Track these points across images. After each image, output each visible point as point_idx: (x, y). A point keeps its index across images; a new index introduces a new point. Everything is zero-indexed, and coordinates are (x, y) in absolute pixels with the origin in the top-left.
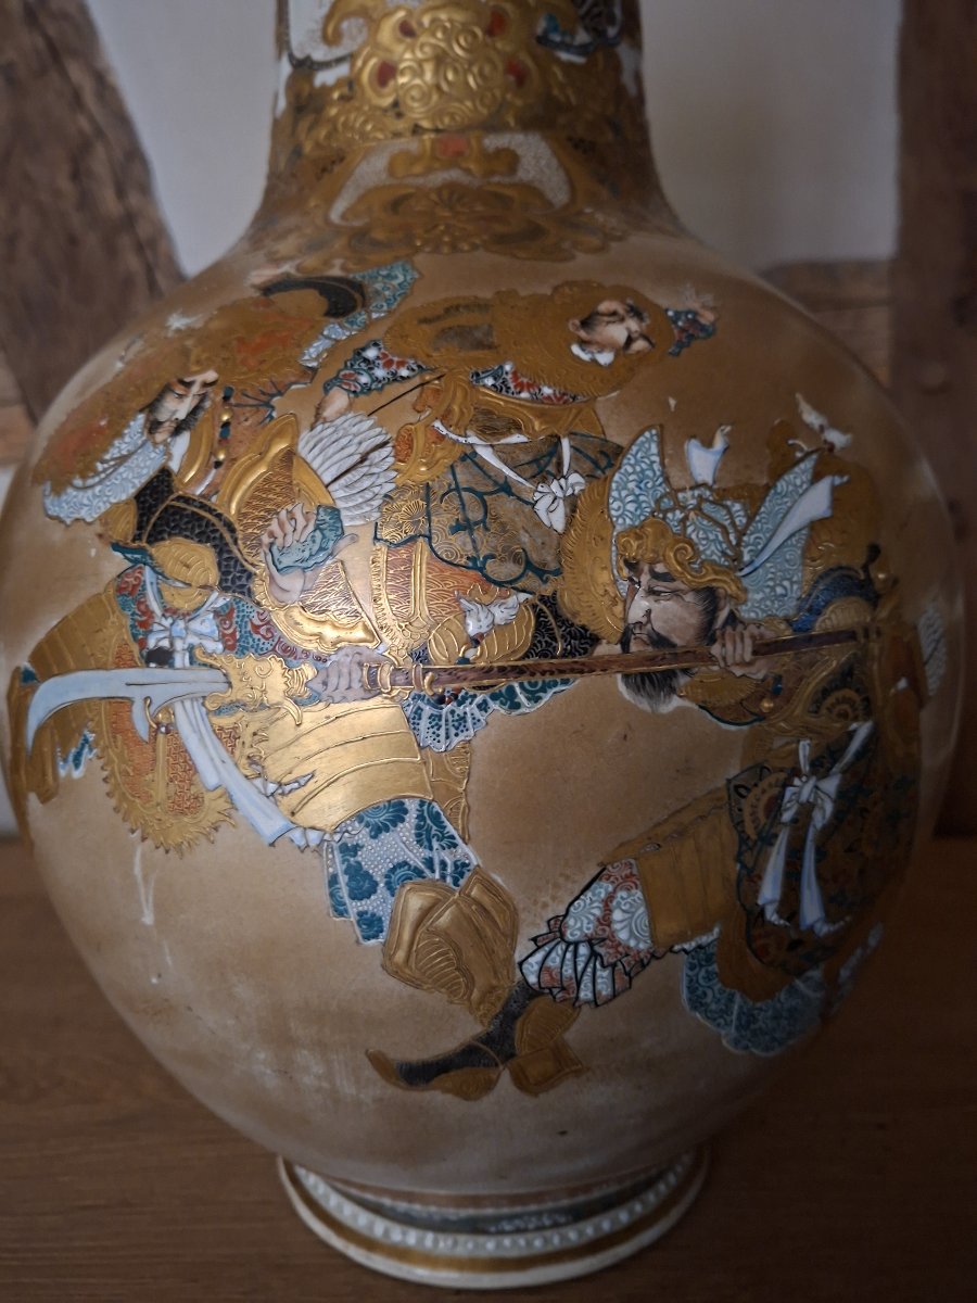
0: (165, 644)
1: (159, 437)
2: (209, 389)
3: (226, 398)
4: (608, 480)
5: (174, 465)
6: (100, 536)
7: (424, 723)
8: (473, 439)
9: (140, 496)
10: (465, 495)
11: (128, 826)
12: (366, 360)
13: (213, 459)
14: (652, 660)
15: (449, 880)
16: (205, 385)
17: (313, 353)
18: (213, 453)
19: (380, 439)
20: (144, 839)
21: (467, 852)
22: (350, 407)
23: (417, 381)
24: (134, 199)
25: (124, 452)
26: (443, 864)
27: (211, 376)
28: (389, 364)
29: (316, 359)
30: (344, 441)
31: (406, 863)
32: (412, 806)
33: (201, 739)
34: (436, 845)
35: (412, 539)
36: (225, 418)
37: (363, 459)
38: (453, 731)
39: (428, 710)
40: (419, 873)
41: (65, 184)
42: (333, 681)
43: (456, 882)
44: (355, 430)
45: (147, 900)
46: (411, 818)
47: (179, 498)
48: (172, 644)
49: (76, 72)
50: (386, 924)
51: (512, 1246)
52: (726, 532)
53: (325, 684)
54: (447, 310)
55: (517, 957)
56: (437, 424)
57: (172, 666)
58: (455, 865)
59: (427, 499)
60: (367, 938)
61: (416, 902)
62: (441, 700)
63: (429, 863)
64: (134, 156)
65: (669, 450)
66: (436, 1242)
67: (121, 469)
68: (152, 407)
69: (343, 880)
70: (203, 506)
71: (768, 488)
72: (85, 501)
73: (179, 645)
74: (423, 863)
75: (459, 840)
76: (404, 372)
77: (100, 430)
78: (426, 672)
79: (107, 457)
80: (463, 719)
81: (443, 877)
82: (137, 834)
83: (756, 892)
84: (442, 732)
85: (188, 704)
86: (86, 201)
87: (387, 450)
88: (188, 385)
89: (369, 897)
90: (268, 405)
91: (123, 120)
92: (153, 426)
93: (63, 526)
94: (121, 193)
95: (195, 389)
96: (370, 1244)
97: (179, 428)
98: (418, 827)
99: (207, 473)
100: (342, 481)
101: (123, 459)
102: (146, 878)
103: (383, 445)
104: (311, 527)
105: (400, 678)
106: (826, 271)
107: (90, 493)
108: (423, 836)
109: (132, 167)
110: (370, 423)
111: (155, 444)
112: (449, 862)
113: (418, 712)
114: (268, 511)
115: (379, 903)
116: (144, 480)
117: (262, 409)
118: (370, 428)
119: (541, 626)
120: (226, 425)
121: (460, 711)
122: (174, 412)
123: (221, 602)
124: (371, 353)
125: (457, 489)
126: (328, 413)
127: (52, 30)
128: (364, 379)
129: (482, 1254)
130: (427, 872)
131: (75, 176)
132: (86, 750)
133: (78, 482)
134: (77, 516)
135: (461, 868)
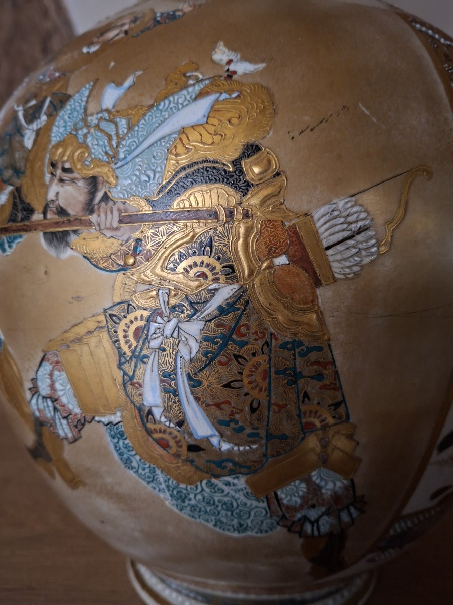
4: (58, 115)
14: (57, 224)
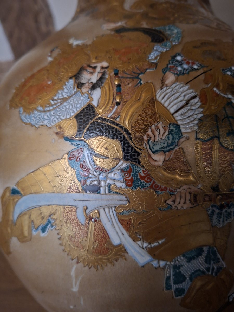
0: (96, 183)
1: (84, 90)
2: (106, 70)
3: (116, 74)
5: (95, 103)
6: (57, 133)
7: (215, 217)
8: (230, 96)
9: (78, 116)
10: (231, 119)
11: (70, 257)
12: (177, 61)
13: (115, 102)
15: (214, 274)
16: (103, 68)
17: (152, 56)
18: (114, 99)
19: (193, 94)
20: (78, 263)
22: (177, 80)
23: (201, 71)
25: (65, 96)
26: (213, 268)
27: (105, 64)
28: (188, 63)
30: (177, 95)
31: (199, 270)
32: (205, 249)
33: (113, 225)
34: (212, 262)
35: (212, 139)
36: (116, 83)
37: (187, 103)
38: (225, 219)
39: (217, 211)
40: (203, 272)
42: (178, 200)
43: (216, 274)
44: (181, 90)
45: (76, 284)
46: (205, 254)
47: (99, 118)
48: (99, 183)
50: (186, 291)
53: (174, 201)
54: (202, 44)
56: (215, 89)
57: (99, 193)
58: (217, 268)
59: (217, 121)
60: (176, 296)
62: (222, 207)
63: (208, 269)
67: (65, 104)
68: (77, 76)
69: (172, 278)
70: (113, 123)
72: (46, 117)
73: (103, 183)
74: (206, 269)
75: (221, 259)
76: (196, 67)
77: (48, 86)
78: (218, 195)
79: (56, 98)
80: (230, 214)
81: (212, 273)
82: (75, 261)
84: (221, 220)
85: (107, 210)
87: (197, 100)
88: (95, 68)
89: (181, 283)
90: (137, 77)
92: (80, 85)
93: (34, 128)
95: (98, 69)
97: (94, 87)
99: (113, 108)
100: (179, 112)
101: (65, 100)
102: (77, 277)
103: (195, 97)
104: (167, 133)
105: (207, 198)
107: (48, 114)
108: (207, 260)
110: (187, 87)
111: (83, 93)
112: (215, 267)
113: (213, 212)
114: (146, 125)
115: (185, 285)
116: (79, 110)
117: (135, 80)
118: (188, 90)
120: (119, 86)
121: (229, 211)
122: (90, 79)
123: (124, 165)
124: (179, 58)
125: (228, 117)
126: (167, 82)
128: (179, 69)
130: (207, 273)
132: (49, 225)
133: (40, 108)
134: (41, 124)
135: (219, 269)
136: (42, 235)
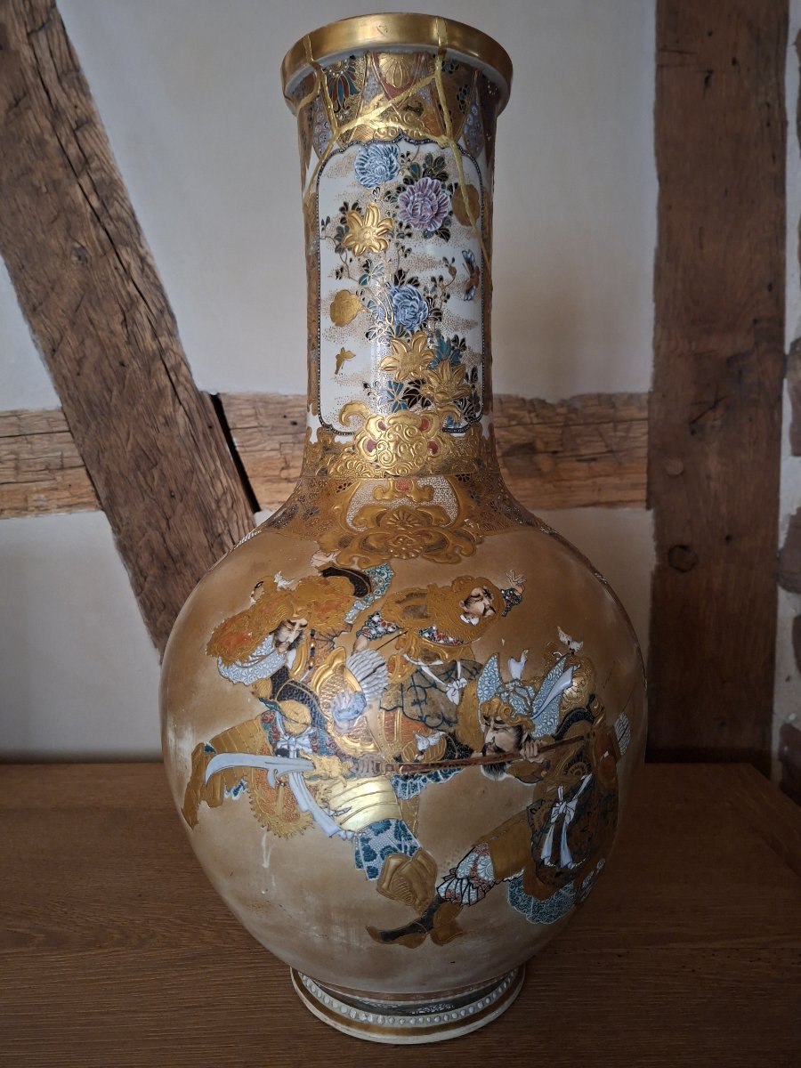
0: (286, 747)
1: (282, 649)
2: (304, 629)
3: (312, 635)
4: (477, 680)
5: (289, 666)
6: (253, 693)
7: (399, 788)
8: (420, 663)
9: (273, 677)
10: (418, 688)
11: (261, 824)
12: (374, 622)
13: (308, 666)
15: (408, 853)
16: (301, 626)
17: (351, 616)
18: (308, 662)
19: (382, 662)
20: (268, 830)
21: (417, 842)
22: (368, 645)
23: (396, 634)
24: (164, 340)
25: (263, 654)
26: (406, 847)
27: (304, 622)
28: (384, 624)
29: (351, 620)
30: (366, 662)
31: (390, 846)
32: (393, 822)
33: (301, 789)
34: (403, 839)
35: (395, 708)
36: (312, 645)
37: (374, 671)
38: (411, 791)
39: (401, 782)
40: (395, 850)
41: (118, 328)
42: (361, 769)
43: (411, 854)
44: (370, 657)
45: (267, 854)
46: (393, 828)
47: (292, 682)
48: (289, 747)
49: (126, 255)
50: (380, 872)
51: (423, 1021)
52: (526, 701)
53: (357, 769)
54: (407, 596)
55: (436, 886)
56: (405, 656)
57: (288, 757)
58: (411, 847)
59: (402, 690)
60: (371, 877)
61: (394, 862)
62: (406, 778)
63: (400, 846)
64: (166, 310)
65: (502, 665)
66: (384, 1019)
67: (263, 662)
68: (276, 632)
69: (362, 853)
70: (303, 687)
71: (544, 677)
72: (244, 674)
73: (292, 748)
74: (397, 846)
75: (413, 837)
76: (391, 630)
77: (249, 638)
78: (400, 766)
79: (255, 654)
80: (416, 786)
81: (405, 852)
82: (265, 828)
83: (540, 854)
84: (407, 791)
85: (295, 774)
86: (132, 339)
87: (384, 667)
88: (294, 624)
89: (372, 860)
90: (331, 641)
91: (159, 288)
92: (278, 643)
93: (231, 683)
94: (155, 336)
95: (297, 627)
96: (348, 1022)
97: (290, 647)
98: (396, 831)
99: (305, 672)
100: (366, 681)
101: (263, 658)
102: (267, 848)
103: (383, 664)
104: (352, 701)
105: (390, 768)
106: (608, 400)
107: (246, 670)
108: (397, 835)
109: (164, 319)
110: (377, 654)
111: (279, 653)
112: (408, 846)
113: (397, 783)
114: (334, 692)
115: (377, 863)
116: (275, 670)
117: (329, 643)
118: (378, 656)
119: (449, 746)
120: (313, 649)
121: (414, 782)
122: (287, 638)
123: (312, 731)
124: (376, 619)
125: (414, 686)
126: (358, 648)
127: (110, 228)
128: (374, 632)
129: (407, 1026)
130: (399, 850)
131: (124, 323)
132: (242, 788)
133: (239, 663)
134: (239, 680)
135: (413, 848)
136: (234, 798)
